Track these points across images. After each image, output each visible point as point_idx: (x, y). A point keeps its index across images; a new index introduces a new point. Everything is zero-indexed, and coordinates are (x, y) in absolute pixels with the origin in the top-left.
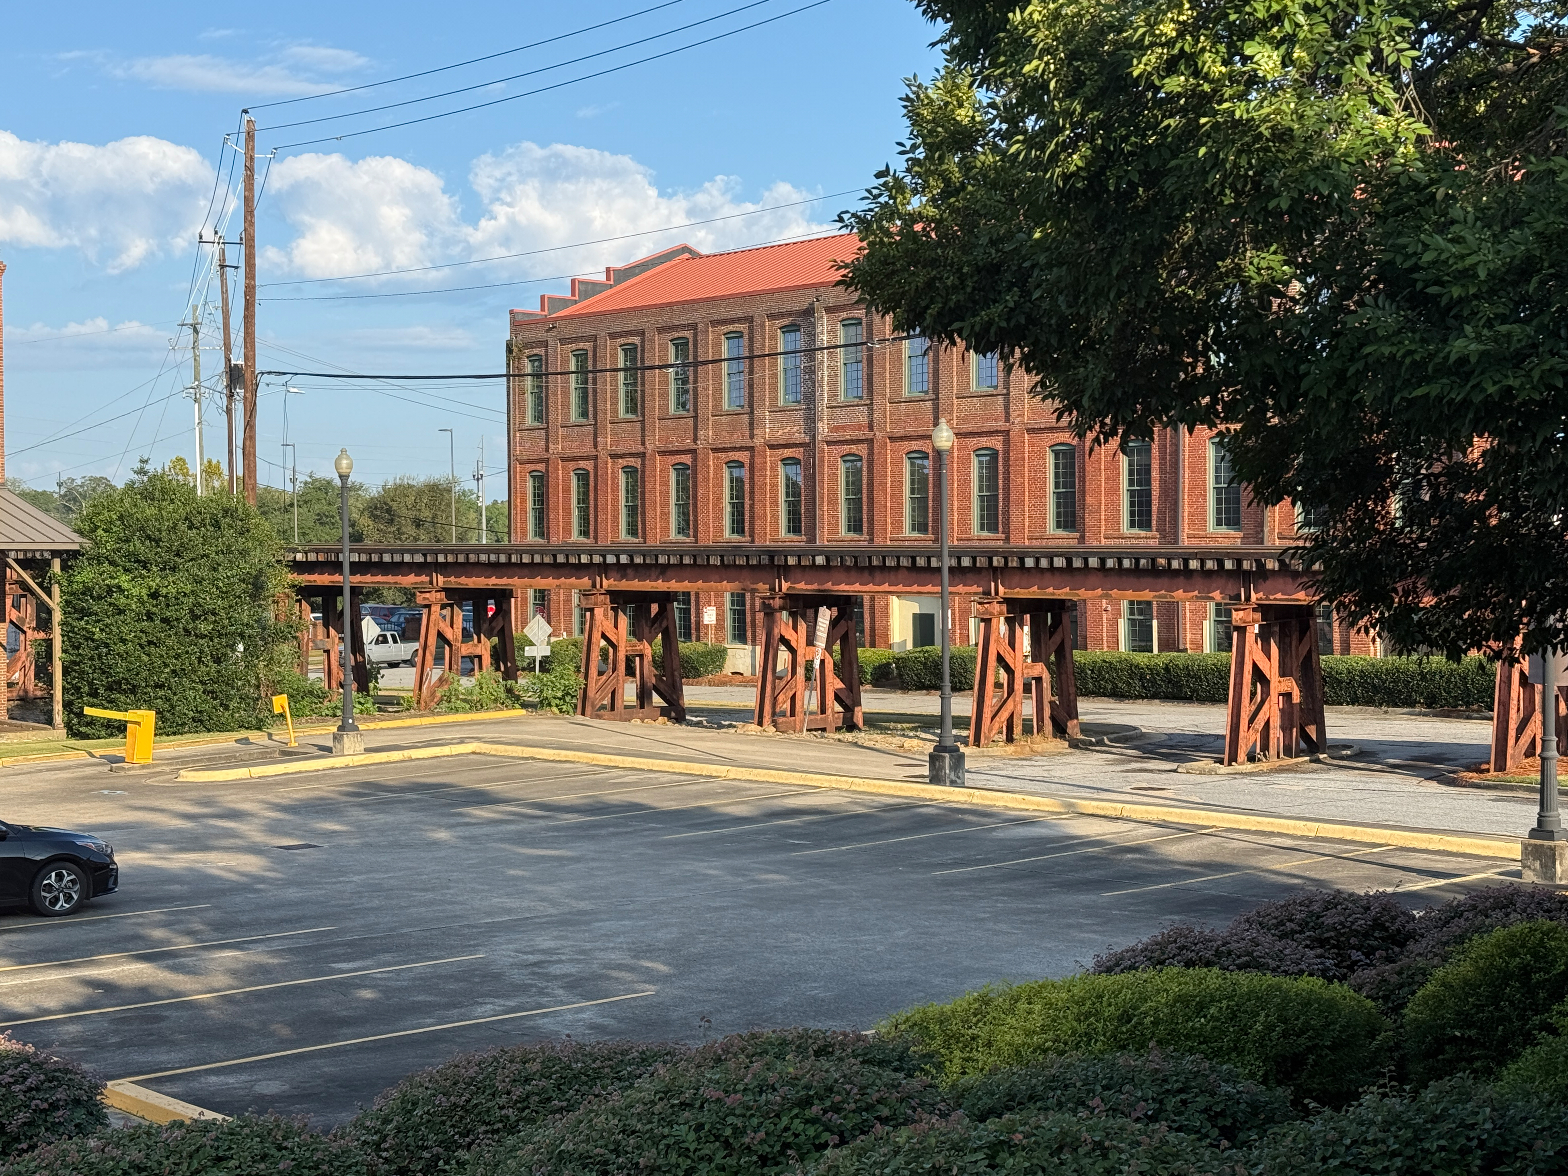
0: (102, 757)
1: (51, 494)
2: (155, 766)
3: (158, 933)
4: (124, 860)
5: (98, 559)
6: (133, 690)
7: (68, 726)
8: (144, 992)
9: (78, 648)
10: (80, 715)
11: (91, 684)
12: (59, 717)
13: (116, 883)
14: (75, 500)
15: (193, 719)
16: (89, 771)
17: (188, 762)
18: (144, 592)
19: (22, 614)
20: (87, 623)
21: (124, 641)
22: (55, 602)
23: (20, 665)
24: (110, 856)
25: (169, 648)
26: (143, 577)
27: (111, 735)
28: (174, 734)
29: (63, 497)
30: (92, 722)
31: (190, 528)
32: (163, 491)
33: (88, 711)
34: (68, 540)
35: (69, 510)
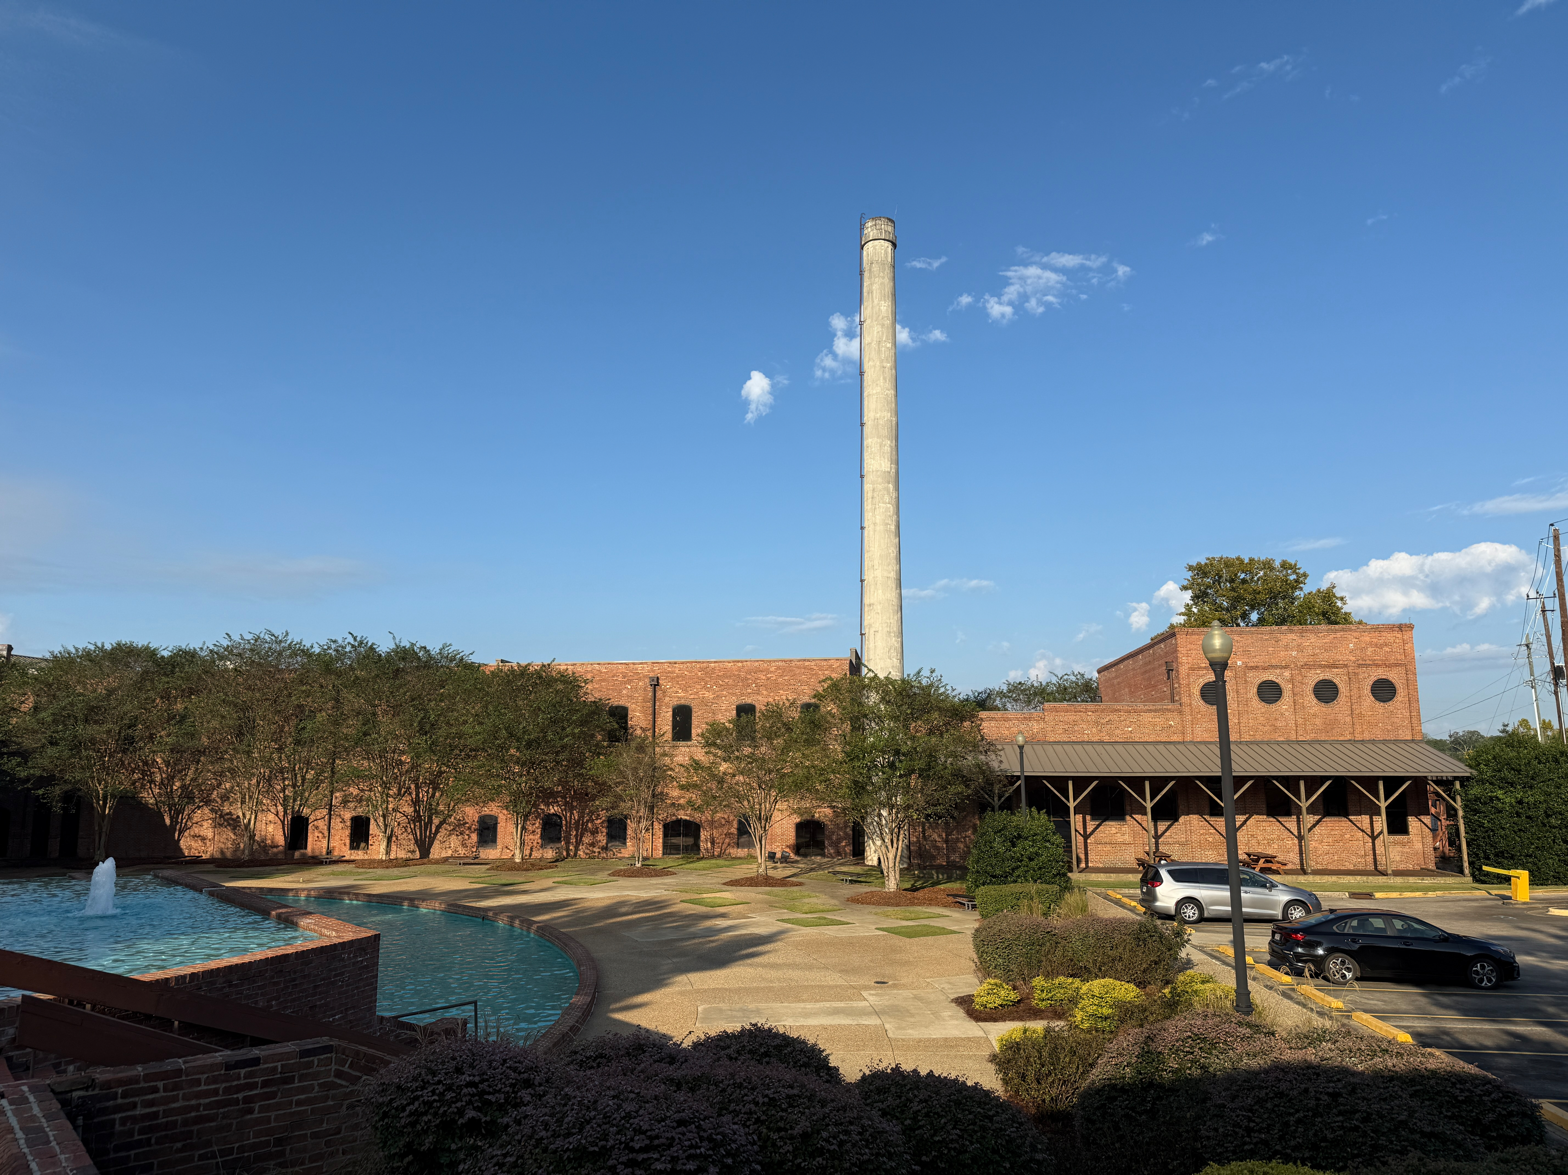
0: (1496, 895)
1: (1445, 741)
2: (1531, 903)
3: (1551, 1010)
4: (1522, 959)
5: (1482, 782)
6: (1512, 857)
7: (1473, 875)
8: (1547, 1046)
9: (1475, 831)
10: (1480, 869)
11: (1485, 852)
12: (1467, 871)
13: (1518, 974)
14: (1460, 744)
15: (1553, 876)
16: (1489, 903)
17: (1554, 903)
18: (1513, 800)
19: (1438, 810)
20: (1479, 817)
21: (1503, 829)
22: (1458, 805)
23: (1439, 838)
24: (1513, 958)
25: (1533, 834)
26: (1512, 792)
27: (1500, 883)
28: (1542, 885)
29: (1452, 742)
30: (1488, 874)
31: (1539, 763)
32: (1519, 742)
33: (1485, 868)
34: (1463, 771)
35: (1457, 750)
